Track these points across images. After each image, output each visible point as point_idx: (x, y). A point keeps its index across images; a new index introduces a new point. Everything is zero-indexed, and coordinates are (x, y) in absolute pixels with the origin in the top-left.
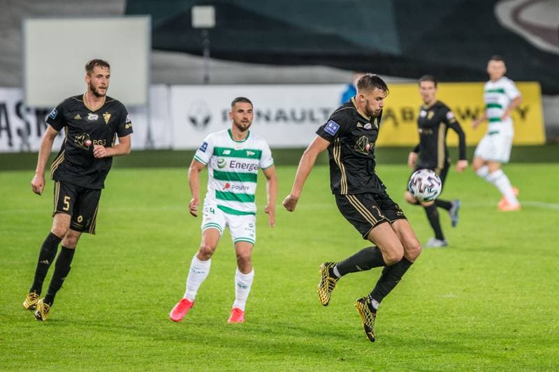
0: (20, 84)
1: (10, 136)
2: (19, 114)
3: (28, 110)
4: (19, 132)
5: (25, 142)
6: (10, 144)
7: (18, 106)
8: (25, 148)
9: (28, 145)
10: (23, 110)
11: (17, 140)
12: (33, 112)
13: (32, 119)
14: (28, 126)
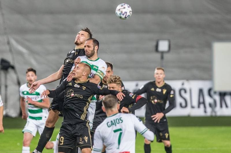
0: (210, 78)
1: (205, 107)
2: (210, 95)
3: (215, 93)
4: (210, 105)
5: (213, 111)
6: (205, 112)
7: (210, 90)
8: (214, 114)
9: (215, 112)
10: (212, 93)
11: (209, 110)
12: (218, 94)
13: (217, 98)
14: (215, 102)
